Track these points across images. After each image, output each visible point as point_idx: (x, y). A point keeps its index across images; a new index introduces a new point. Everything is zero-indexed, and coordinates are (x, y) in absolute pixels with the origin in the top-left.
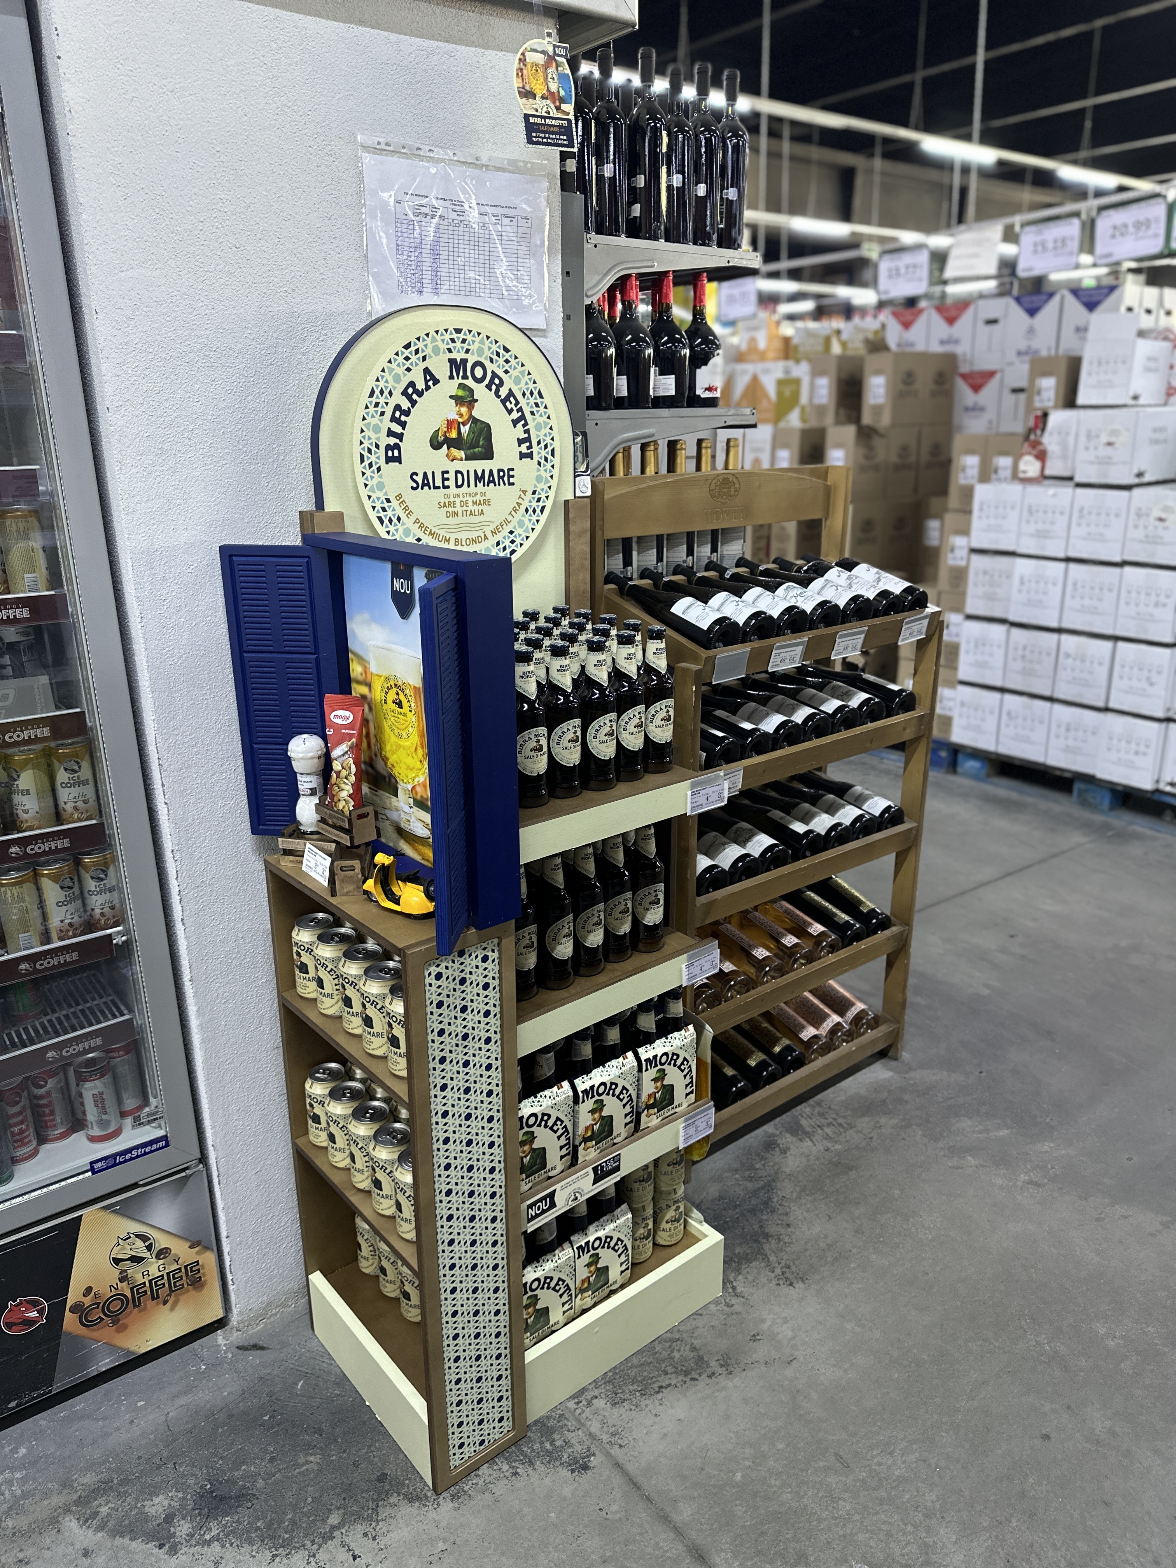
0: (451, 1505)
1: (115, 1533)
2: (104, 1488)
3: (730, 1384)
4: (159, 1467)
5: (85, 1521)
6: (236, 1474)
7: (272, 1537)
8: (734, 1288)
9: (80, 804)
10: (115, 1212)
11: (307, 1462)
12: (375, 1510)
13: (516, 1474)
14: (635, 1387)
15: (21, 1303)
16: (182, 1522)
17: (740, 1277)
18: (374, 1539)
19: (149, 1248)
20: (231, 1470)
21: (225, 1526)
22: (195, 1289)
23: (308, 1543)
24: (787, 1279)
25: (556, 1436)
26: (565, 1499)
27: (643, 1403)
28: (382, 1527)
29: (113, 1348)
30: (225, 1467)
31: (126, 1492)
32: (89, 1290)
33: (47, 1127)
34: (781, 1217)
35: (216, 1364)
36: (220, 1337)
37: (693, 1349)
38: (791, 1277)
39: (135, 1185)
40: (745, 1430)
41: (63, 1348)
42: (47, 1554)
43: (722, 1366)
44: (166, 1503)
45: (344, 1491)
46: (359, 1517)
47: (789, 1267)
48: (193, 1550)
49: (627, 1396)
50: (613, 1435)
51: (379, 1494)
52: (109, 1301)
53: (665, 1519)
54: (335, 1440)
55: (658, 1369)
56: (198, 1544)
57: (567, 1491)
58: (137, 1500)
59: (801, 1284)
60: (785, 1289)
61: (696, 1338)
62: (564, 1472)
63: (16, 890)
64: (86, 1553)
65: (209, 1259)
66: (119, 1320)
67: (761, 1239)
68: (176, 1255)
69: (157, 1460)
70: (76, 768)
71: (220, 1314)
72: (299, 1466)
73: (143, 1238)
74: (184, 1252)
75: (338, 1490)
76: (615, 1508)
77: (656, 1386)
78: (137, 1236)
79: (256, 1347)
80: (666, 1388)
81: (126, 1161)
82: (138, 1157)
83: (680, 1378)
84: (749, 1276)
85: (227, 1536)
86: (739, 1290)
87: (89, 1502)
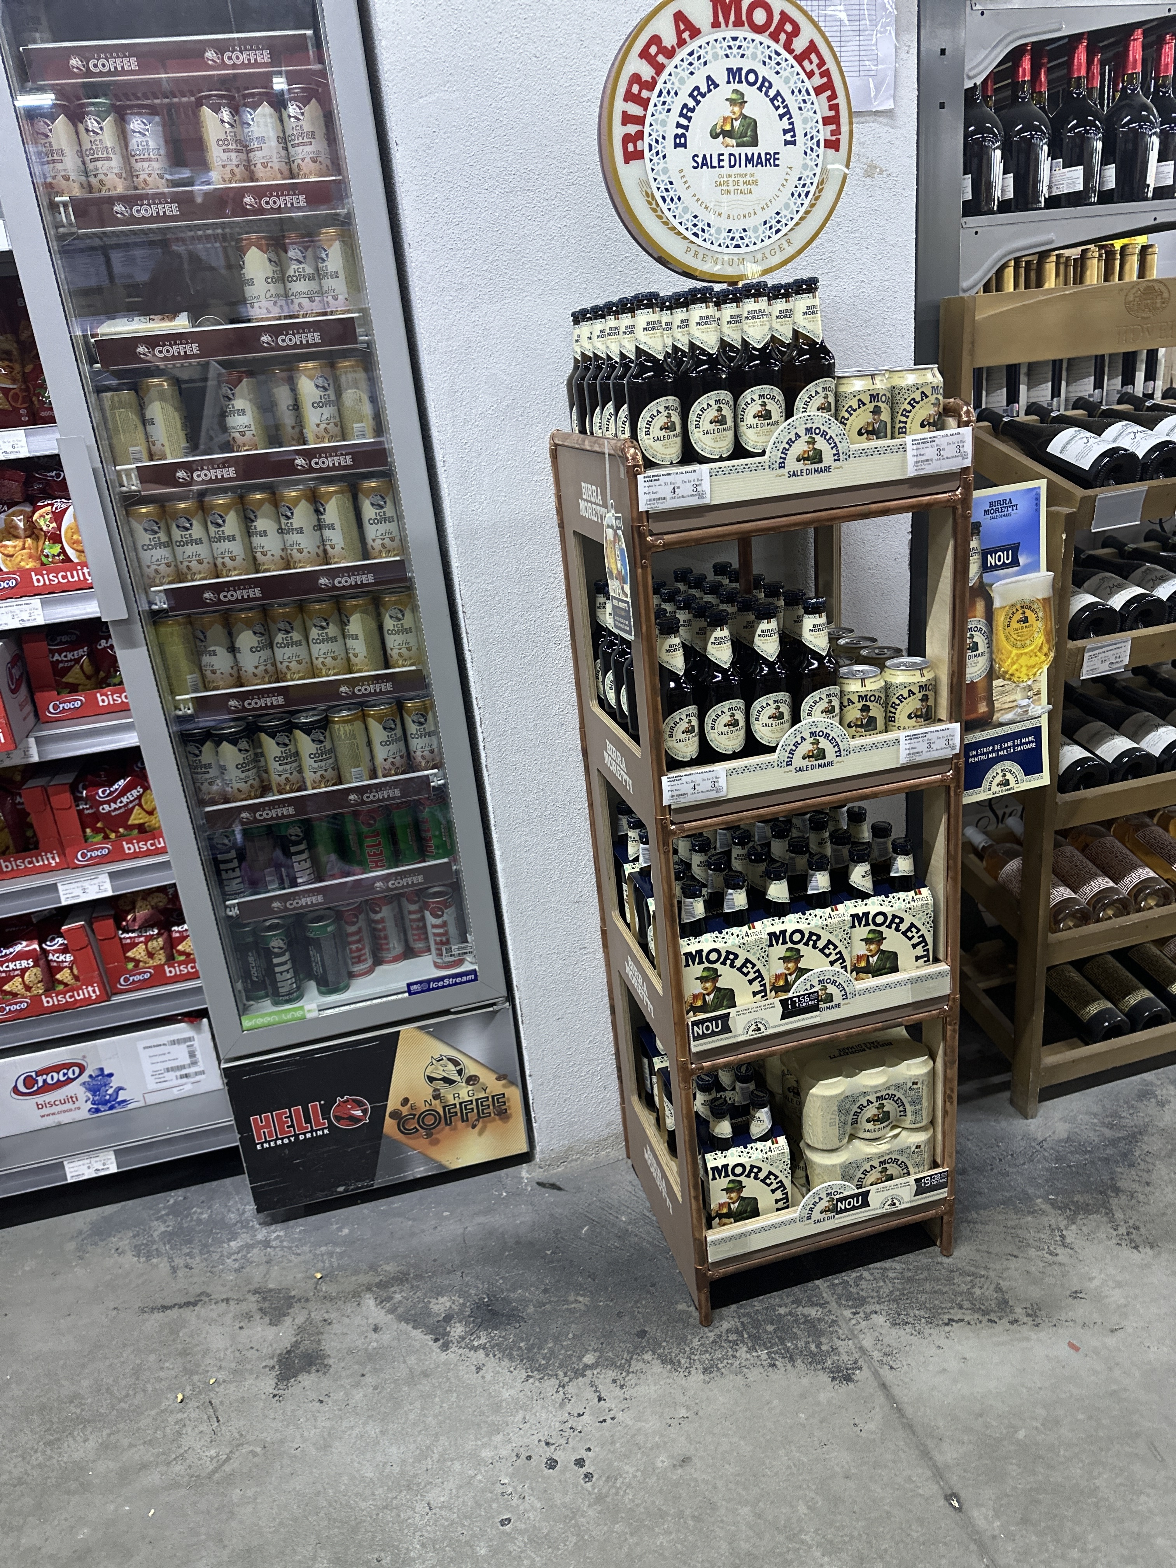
0: (702, 1377)
1: (402, 1318)
2: (400, 1279)
3: (1034, 1337)
4: (449, 1273)
5: (381, 1302)
6: (512, 1295)
7: (531, 1360)
8: (1063, 1237)
9: (404, 651)
10: (429, 1033)
11: (576, 1301)
12: (629, 1361)
13: (773, 1365)
14: (922, 1313)
15: (347, 1101)
16: (458, 1325)
17: (1074, 1227)
18: (622, 1387)
19: (460, 1072)
20: (508, 1290)
21: (492, 1338)
22: (501, 1119)
23: (561, 1374)
24: (1131, 1241)
25: (823, 1340)
26: (818, 1404)
27: (927, 1331)
28: (631, 1379)
29: (429, 1159)
30: (503, 1286)
31: (418, 1287)
32: (406, 1101)
33: (383, 950)
34: (1140, 1173)
35: (516, 1194)
36: (524, 1171)
37: (998, 1289)
38: (1138, 1240)
39: (447, 1012)
40: (1040, 1388)
41: (383, 1149)
42: (346, 1320)
43: (1028, 1315)
44: (448, 1304)
45: (604, 1336)
46: (612, 1364)
47: (1137, 1228)
48: (461, 1351)
49: (910, 1320)
50: (886, 1354)
51: (636, 1348)
52: (423, 1115)
53: (925, 1454)
54: (606, 1289)
55: (952, 1301)
56: (466, 1347)
57: (823, 1397)
58: (425, 1295)
59: (1148, 1250)
60: (1126, 1252)
61: (1004, 1279)
62: (825, 1378)
63: (348, 727)
64: (376, 1329)
65: (514, 1094)
66: (432, 1134)
67: (1109, 1193)
68: (483, 1084)
69: (449, 1266)
70: (400, 616)
71: (524, 1148)
72: (566, 1302)
73: (455, 1063)
74: (492, 1084)
75: (599, 1334)
76: (872, 1426)
77: (946, 1318)
78: (449, 1059)
79: (554, 1186)
80: (957, 1322)
81: (438, 988)
82: (449, 985)
83: (976, 1316)
84: (1084, 1228)
85: (493, 1347)
86: (1068, 1240)
87: (387, 1287)
